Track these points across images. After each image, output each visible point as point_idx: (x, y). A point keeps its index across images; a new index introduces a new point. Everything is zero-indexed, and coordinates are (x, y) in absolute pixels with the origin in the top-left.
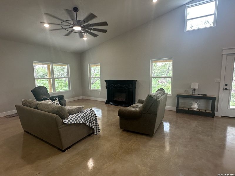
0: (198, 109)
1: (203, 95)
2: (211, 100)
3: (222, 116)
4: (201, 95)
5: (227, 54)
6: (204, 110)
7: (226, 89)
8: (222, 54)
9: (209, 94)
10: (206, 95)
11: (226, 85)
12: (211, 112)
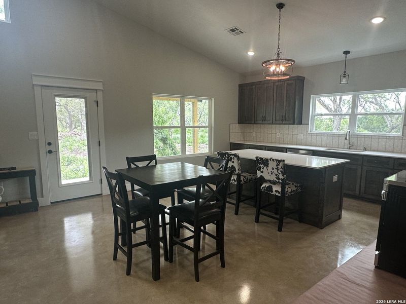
0: (4, 203)
1: (9, 169)
2: (28, 178)
3: (52, 203)
4: (4, 169)
5: (42, 86)
6: (16, 201)
7: (50, 152)
8: (34, 85)
9: (21, 166)
10: (15, 168)
11: (49, 144)
12: (30, 201)
